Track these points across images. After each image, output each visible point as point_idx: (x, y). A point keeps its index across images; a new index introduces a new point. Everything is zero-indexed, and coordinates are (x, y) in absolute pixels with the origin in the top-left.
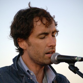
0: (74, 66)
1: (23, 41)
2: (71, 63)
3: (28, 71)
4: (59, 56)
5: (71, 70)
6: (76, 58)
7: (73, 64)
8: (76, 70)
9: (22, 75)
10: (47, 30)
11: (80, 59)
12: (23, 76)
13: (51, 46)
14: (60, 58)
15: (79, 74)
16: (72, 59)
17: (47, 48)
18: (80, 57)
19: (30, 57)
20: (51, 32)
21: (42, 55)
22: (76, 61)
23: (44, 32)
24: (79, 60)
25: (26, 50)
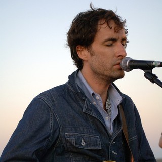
0: (151, 74)
1: (84, 49)
2: (147, 70)
6: (154, 63)
7: (150, 71)
8: (153, 79)
9: (84, 98)
10: (115, 36)
11: (159, 64)
12: (84, 100)
13: (119, 56)
16: (149, 64)
17: (115, 58)
18: (159, 62)
19: (93, 71)
20: (120, 39)
21: (109, 66)
22: (154, 67)
23: (111, 37)
25: (87, 61)
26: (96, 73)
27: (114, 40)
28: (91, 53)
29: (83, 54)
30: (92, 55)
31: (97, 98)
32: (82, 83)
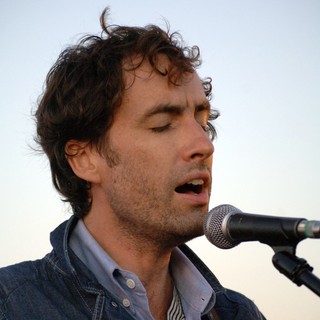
0: (292, 257)
1: (88, 151)
2: (282, 244)
3: (116, 273)
4: (238, 217)
5: (282, 270)
6: (302, 226)
7: (289, 249)
8: (298, 272)
12: (95, 296)
14: (239, 225)
15: (311, 285)
16: (287, 227)
20: (192, 105)
22: (302, 236)
24: (312, 235)
26: (125, 220)
27: (174, 111)
28: (108, 158)
29: (88, 165)
30: (112, 162)
31: (131, 283)
32: (85, 248)
